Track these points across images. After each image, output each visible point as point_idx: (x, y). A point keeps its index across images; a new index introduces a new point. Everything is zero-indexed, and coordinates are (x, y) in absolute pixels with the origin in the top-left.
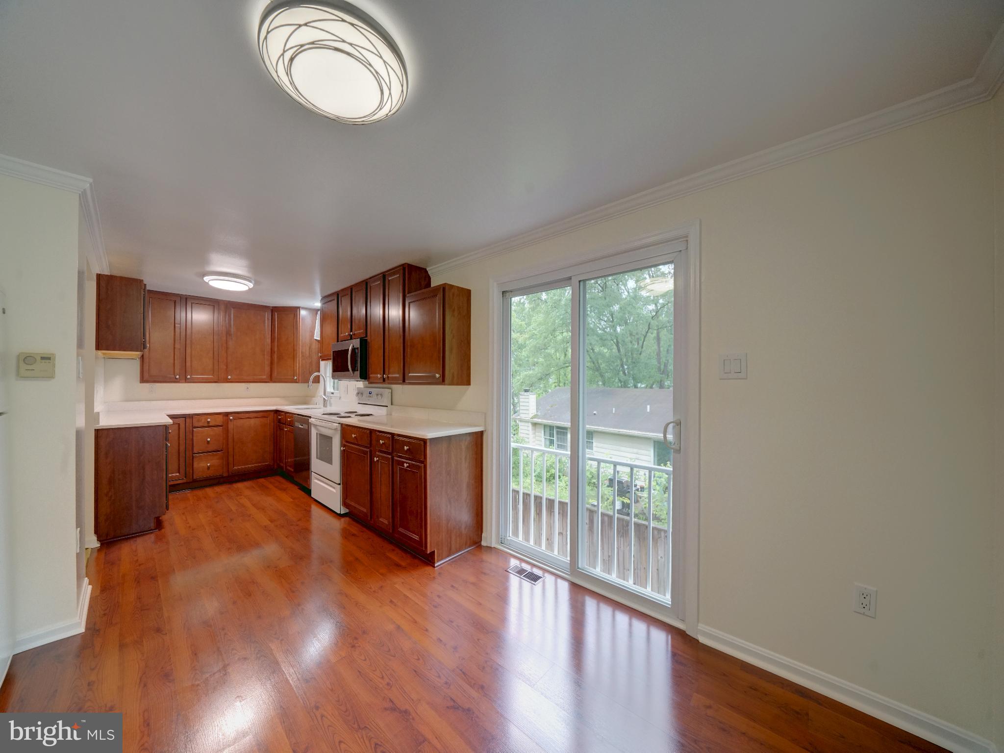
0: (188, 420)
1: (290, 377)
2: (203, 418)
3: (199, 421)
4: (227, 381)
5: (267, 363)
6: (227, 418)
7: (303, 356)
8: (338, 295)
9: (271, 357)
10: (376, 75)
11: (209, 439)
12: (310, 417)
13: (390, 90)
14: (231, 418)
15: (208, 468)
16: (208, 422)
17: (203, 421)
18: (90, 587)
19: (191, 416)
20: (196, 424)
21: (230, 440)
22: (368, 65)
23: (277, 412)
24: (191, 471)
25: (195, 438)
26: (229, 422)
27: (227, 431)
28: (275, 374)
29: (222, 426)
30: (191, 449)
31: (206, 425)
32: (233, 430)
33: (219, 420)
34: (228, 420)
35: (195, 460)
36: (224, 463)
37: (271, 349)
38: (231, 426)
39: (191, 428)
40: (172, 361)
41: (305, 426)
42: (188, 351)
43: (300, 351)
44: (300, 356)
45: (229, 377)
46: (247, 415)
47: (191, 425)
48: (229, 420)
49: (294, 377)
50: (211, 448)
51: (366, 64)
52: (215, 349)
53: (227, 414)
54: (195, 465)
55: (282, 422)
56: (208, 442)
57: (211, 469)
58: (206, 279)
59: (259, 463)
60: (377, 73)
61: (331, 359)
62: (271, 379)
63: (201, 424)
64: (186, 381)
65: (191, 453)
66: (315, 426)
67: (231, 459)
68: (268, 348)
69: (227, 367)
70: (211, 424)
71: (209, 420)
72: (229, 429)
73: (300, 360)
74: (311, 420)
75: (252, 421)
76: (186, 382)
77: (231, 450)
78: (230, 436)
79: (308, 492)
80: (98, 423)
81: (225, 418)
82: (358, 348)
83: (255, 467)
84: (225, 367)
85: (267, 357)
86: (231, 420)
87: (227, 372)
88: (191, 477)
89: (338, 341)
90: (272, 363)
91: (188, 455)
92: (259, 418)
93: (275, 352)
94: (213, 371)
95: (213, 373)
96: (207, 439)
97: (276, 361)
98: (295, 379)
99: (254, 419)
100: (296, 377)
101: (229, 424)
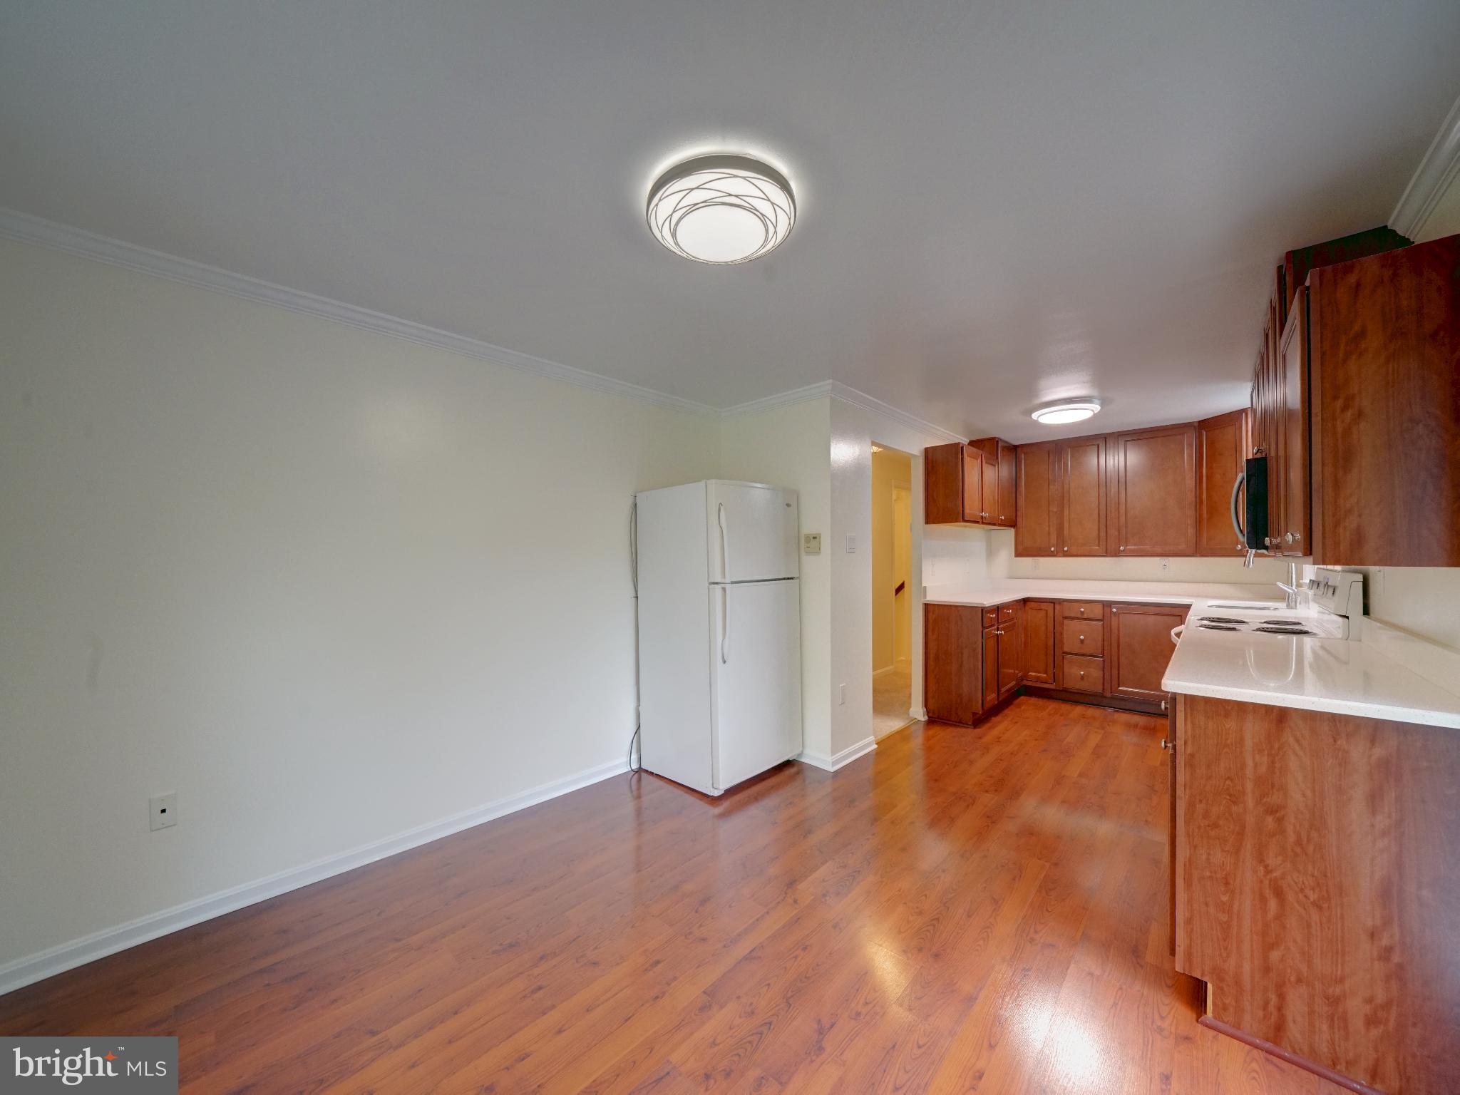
0: (1058, 606)
1: (1229, 546)
2: (1075, 605)
3: (1071, 609)
4: (1117, 553)
5: (1190, 523)
6: (1109, 609)
9: (1197, 511)
10: (707, 203)
11: (1082, 637)
13: (730, 195)
14: (1114, 610)
15: (1082, 678)
16: (1082, 613)
17: (1075, 610)
18: (876, 746)
19: (1061, 602)
20: (1066, 613)
21: (1114, 643)
22: (694, 207)
24: (1062, 676)
25: (1066, 633)
26: (1112, 615)
27: (1108, 628)
28: (1205, 542)
30: (1061, 646)
31: (1079, 616)
32: (1119, 628)
33: (1098, 611)
35: (1066, 662)
36: (1105, 676)
37: (1197, 497)
38: (1114, 622)
39: (1060, 619)
40: (1047, 529)
42: (1066, 514)
45: (1122, 549)
47: (1061, 614)
48: (1112, 613)
50: (1085, 650)
51: (694, 208)
52: (1101, 508)
53: (1109, 604)
54: (1067, 670)
56: (1082, 641)
57: (1086, 679)
58: (1035, 416)
60: (705, 202)
62: (1198, 550)
63: (1072, 614)
65: (1061, 652)
68: (1191, 495)
69: (1119, 533)
70: (1085, 616)
71: (1083, 609)
72: (1112, 626)
75: (1151, 619)
76: (1064, 556)
77: (1114, 659)
78: (1114, 637)
80: (925, 596)
81: (1105, 609)
84: (1117, 533)
85: (1191, 513)
86: (1115, 614)
87: (1120, 541)
88: (1062, 683)
90: (1198, 522)
91: (1055, 653)
92: (1162, 617)
93: (1202, 502)
94: (1099, 539)
95: (1099, 543)
96: (1080, 636)
97: (1205, 517)
98: (1239, 550)
99: (1152, 616)
100: (1240, 546)
101: (1112, 619)
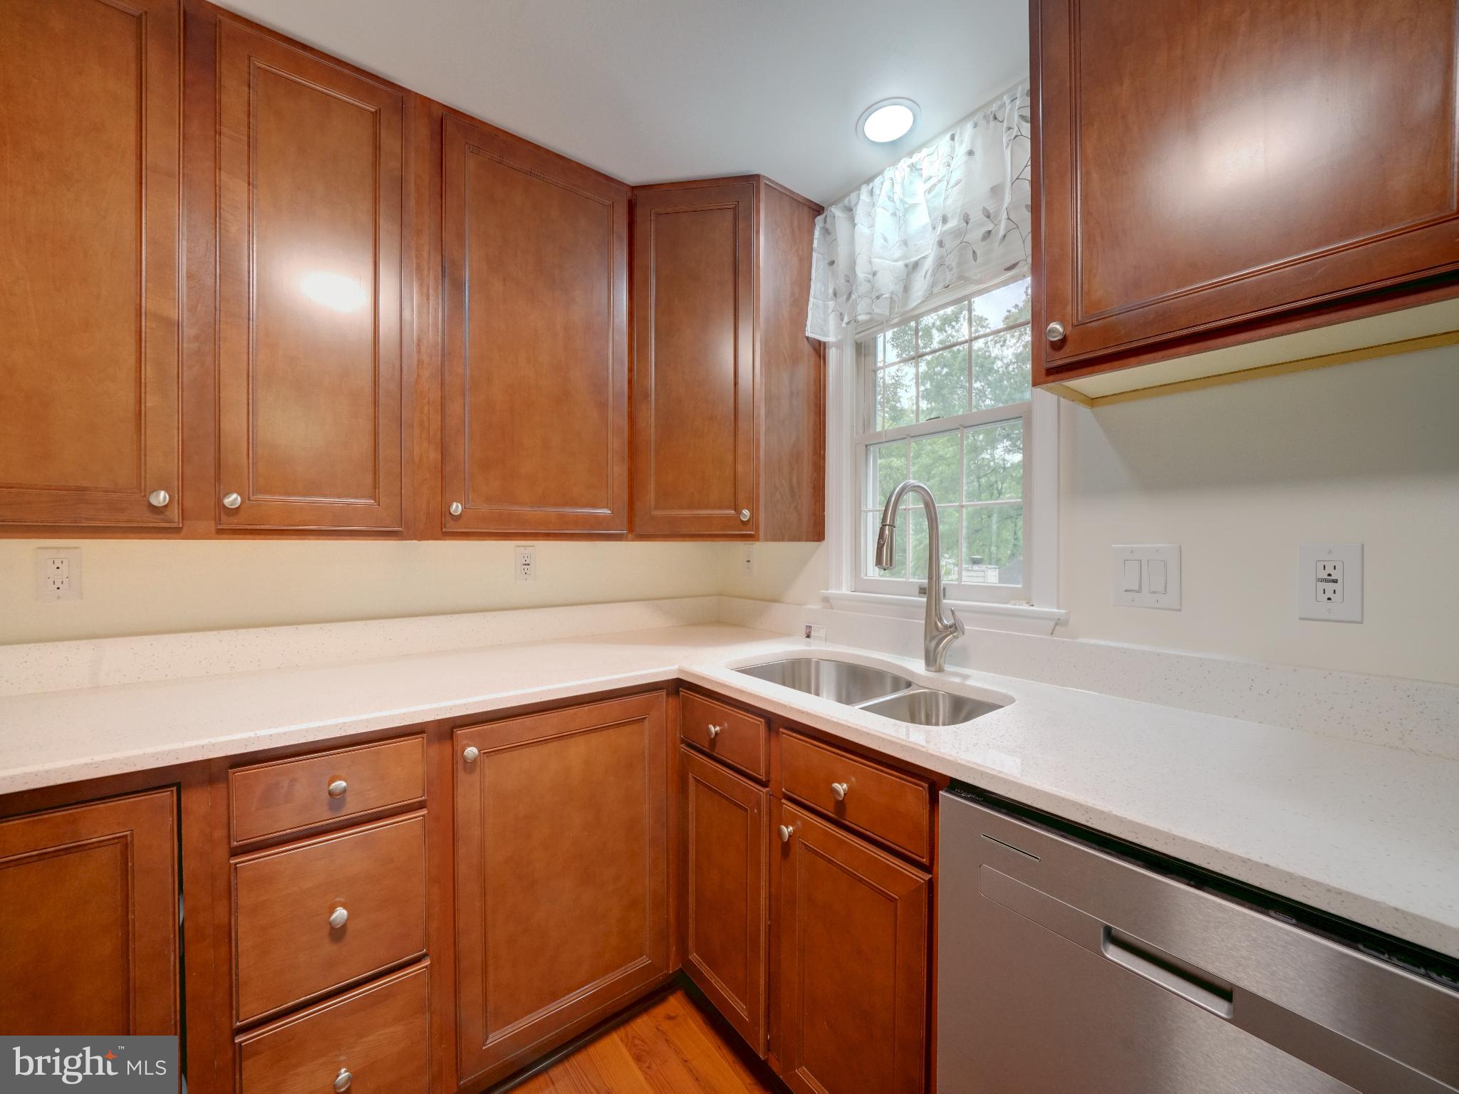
0: (197, 803)
1: (717, 513)
2: (301, 773)
3: (272, 795)
4: (442, 525)
5: (617, 443)
6: (447, 749)
9: (632, 415)
11: (341, 914)
14: (471, 751)
16: (337, 801)
17: (301, 792)
20: (250, 823)
21: (466, 886)
23: (679, 688)
26: (461, 775)
28: (649, 494)
29: (419, 806)
30: (221, 996)
31: (322, 816)
33: (405, 775)
34: (454, 767)
36: (437, 1026)
37: (630, 378)
38: (469, 797)
40: (125, 396)
46: (551, 723)
48: (460, 766)
49: (739, 512)
53: (444, 732)
56: (338, 933)
62: (631, 522)
63: (286, 820)
64: (219, 523)
65: (221, 1024)
68: (617, 376)
70: (352, 808)
71: (340, 784)
72: (460, 818)
75: (577, 751)
76: (217, 533)
77: (470, 939)
78: (466, 857)
81: (434, 751)
84: (434, 455)
85: (616, 419)
86: (470, 766)
90: (635, 448)
92: (605, 733)
93: (646, 396)
94: (375, 472)
95: (375, 485)
96: (332, 911)
97: (653, 438)
98: (742, 522)
99: (580, 740)
100: (746, 512)
101: (461, 790)
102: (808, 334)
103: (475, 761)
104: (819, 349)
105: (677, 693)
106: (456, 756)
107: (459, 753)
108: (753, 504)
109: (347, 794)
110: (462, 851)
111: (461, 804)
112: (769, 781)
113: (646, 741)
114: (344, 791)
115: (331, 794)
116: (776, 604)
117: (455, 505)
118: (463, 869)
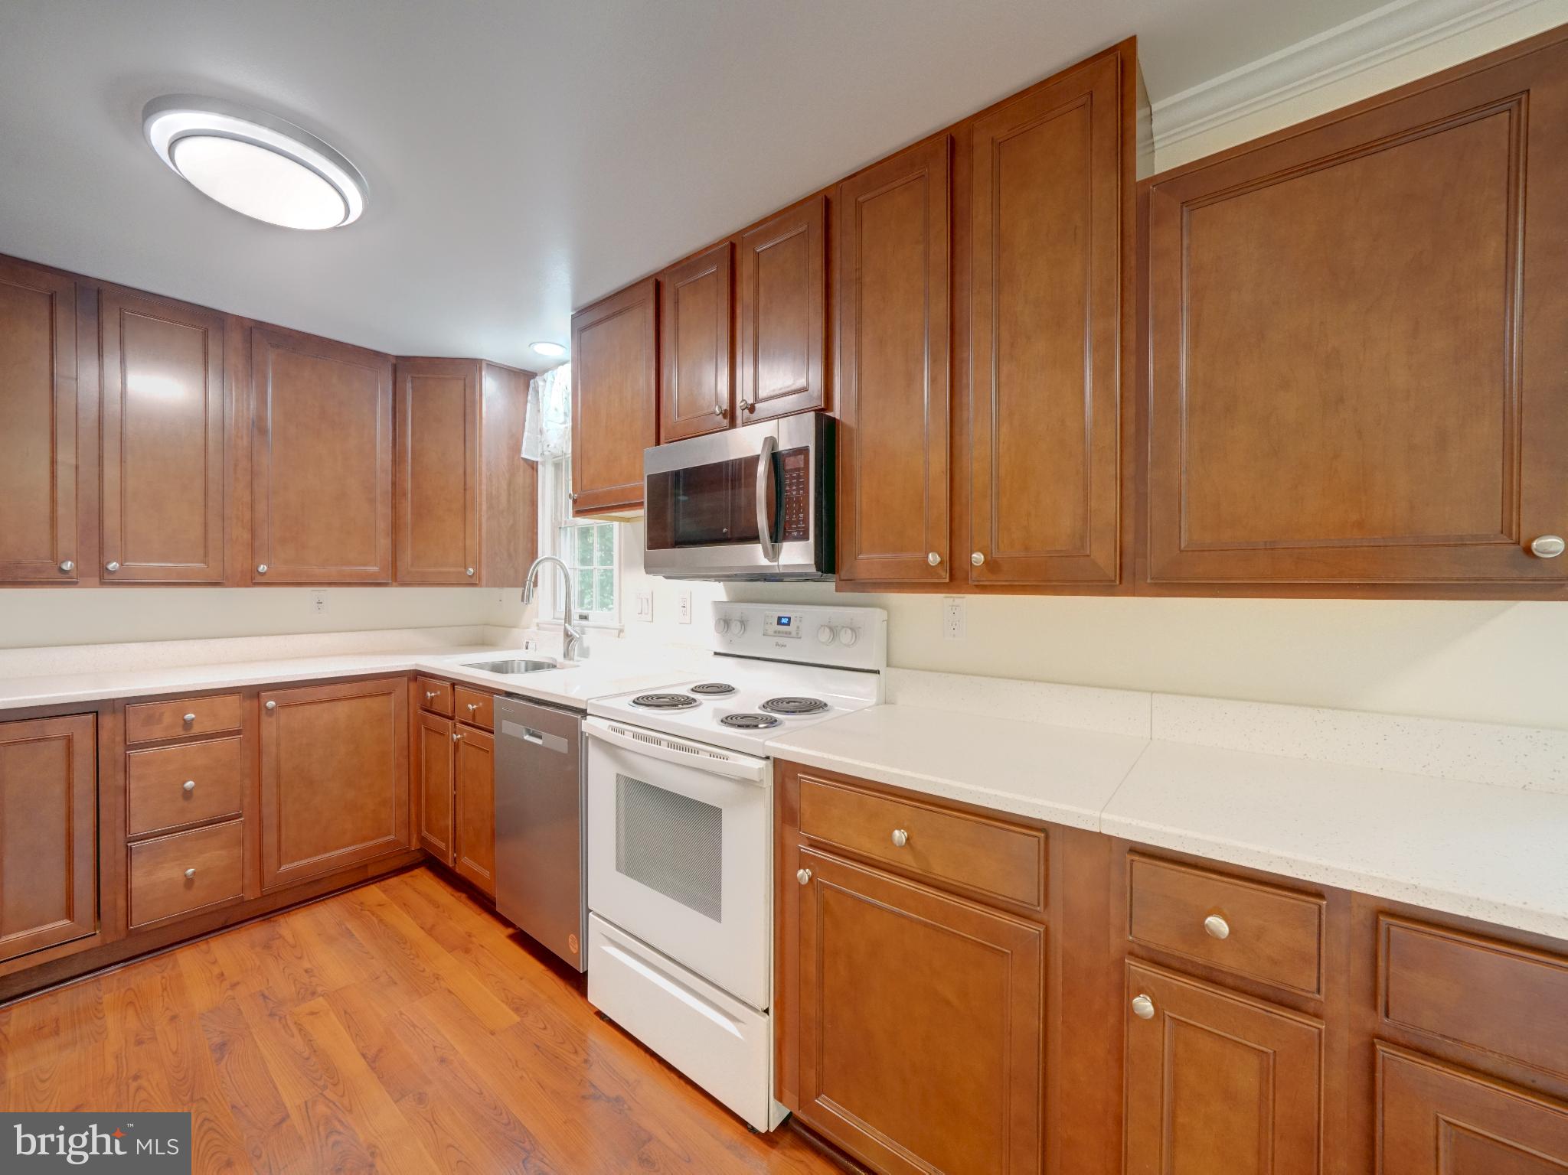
0: (107, 722)
1: (452, 569)
2: (167, 709)
3: (150, 720)
4: (252, 579)
5: (383, 524)
6: (254, 704)
7: (490, 507)
8: (658, 287)
9: (394, 507)
11: (190, 784)
12: (584, 713)
14: (271, 704)
15: (189, 882)
16: (188, 725)
17: (167, 719)
19: (121, 706)
20: (137, 734)
21: (268, 779)
23: (417, 677)
24: (121, 903)
25: (133, 785)
26: (264, 718)
27: (257, 750)
28: (407, 557)
29: (238, 732)
30: (120, 821)
31: (180, 732)
32: (278, 745)
33: (229, 713)
34: (261, 710)
35: (137, 861)
36: (248, 855)
37: (394, 484)
38: (270, 730)
39: (120, 749)
41: (561, 744)
42: (111, 472)
43: (484, 493)
44: (484, 507)
45: (263, 568)
46: (324, 692)
47: (119, 738)
48: (263, 712)
49: (466, 568)
50: (197, 816)
52: (211, 475)
53: (254, 693)
54: (138, 879)
55: (436, 708)
56: (187, 794)
57: (197, 884)
59: (364, 839)
61: (640, 505)
62: (394, 575)
63: (158, 733)
64: (105, 579)
65: (120, 835)
66: (601, 743)
67: (270, 839)
68: (384, 481)
69: (254, 533)
70: (196, 730)
71: (190, 716)
72: (264, 743)
73: (484, 520)
74: (588, 725)
75: (342, 709)
76: (103, 583)
77: (269, 810)
78: (267, 763)
79: (576, 980)
81: (247, 704)
82: (804, 451)
83: (355, 853)
84: (246, 536)
85: (383, 509)
86: (270, 712)
87: (254, 550)
88: (121, 924)
89: (658, 443)
90: (396, 528)
91: (105, 846)
92: (363, 700)
93: (405, 494)
94: (206, 547)
95: (206, 555)
96: (185, 782)
97: (409, 521)
98: (470, 576)
99: (345, 703)
100: (471, 570)
101: (264, 726)
102: (523, 455)
103: (272, 709)
104: (533, 466)
105: (416, 679)
106: (261, 708)
107: (263, 705)
108: (478, 565)
109: (194, 722)
110: (265, 759)
111: (264, 733)
112: (454, 716)
113: (393, 707)
114: (193, 720)
115: (184, 720)
116: (514, 629)
117: (262, 566)
118: (265, 771)
